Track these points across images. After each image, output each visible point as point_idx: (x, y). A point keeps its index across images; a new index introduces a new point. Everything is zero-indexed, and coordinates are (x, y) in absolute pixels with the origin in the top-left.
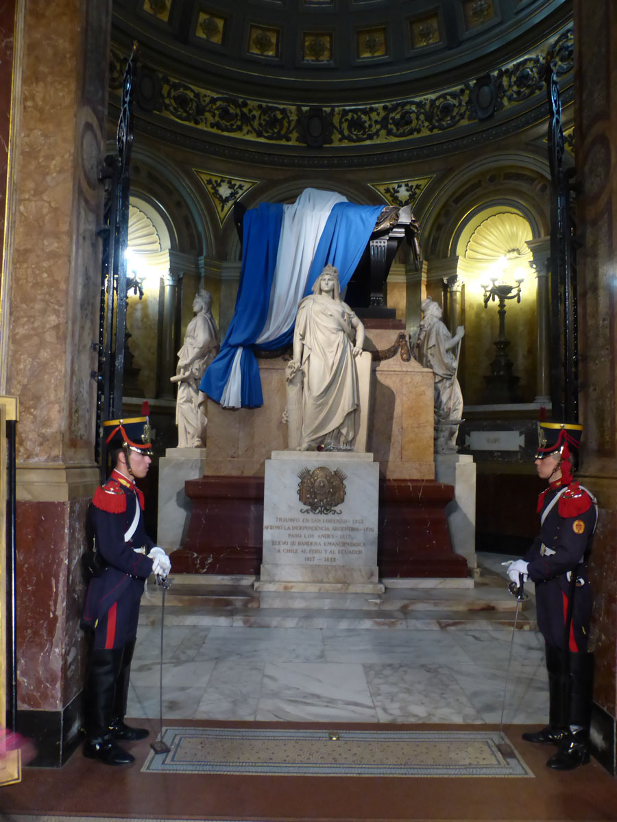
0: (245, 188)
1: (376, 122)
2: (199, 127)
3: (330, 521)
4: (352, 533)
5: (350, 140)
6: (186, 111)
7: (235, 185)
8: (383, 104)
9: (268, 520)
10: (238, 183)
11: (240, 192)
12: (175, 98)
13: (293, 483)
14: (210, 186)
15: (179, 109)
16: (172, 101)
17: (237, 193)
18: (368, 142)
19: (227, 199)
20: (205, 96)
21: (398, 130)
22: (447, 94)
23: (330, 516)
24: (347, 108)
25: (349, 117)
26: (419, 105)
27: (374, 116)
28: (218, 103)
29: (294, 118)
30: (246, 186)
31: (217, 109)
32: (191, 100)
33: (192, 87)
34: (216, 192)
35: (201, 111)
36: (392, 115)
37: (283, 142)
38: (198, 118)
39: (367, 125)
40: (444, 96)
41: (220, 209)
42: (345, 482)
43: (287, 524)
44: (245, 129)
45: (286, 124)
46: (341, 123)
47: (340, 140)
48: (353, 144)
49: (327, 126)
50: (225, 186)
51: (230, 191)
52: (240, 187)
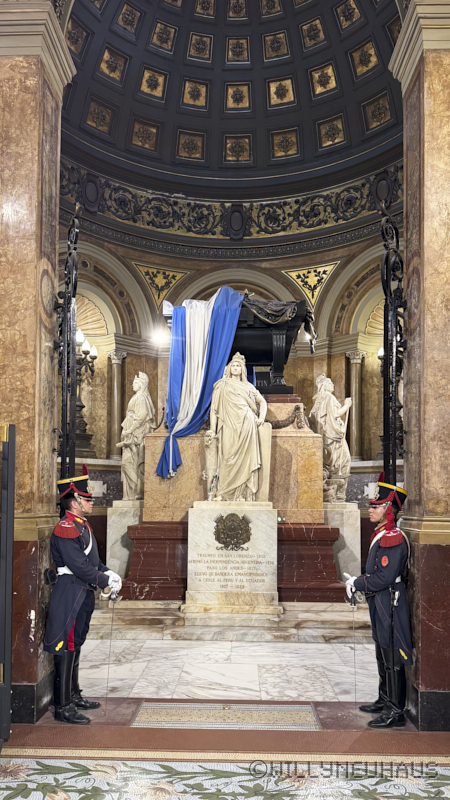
0: (177, 278)
1: (289, 215)
2: (137, 225)
3: (240, 556)
4: (257, 566)
5: (267, 232)
6: (125, 212)
7: (169, 275)
8: (294, 199)
9: (191, 556)
10: (171, 274)
11: (174, 282)
12: (115, 200)
13: (211, 527)
15: (120, 210)
16: (114, 203)
17: (171, 282)
18: (282, 234)
19: (162, 289)
20: (142, 197)
21: (308, 221)
22: (349, 188)
23: (240, 552)
24: (264, 203)
25: (266, 211)
26: (326, 198)
27: (287, 208)
28: (153, 203)
29: (218, 214)
30: (179, 276)
31: (152, 208)
32: (130, 201)
33: (131, 189)
34: (153, 282)
35: (138, 211)
36: (302, 208)
37: (210, 236)
38: (136, 217)
39: (281, 218)
40: (348, 190)
41: (156, 297)
42: (250, 525)
43: (206, 559)
44: (177, 225)
45: (211, 219)
46: (258, 217)
47: (258, 233)
48: (270, 236)
49: (247, 221)
50: (160, 276)
51: (165, 281)
52: (174, 277)
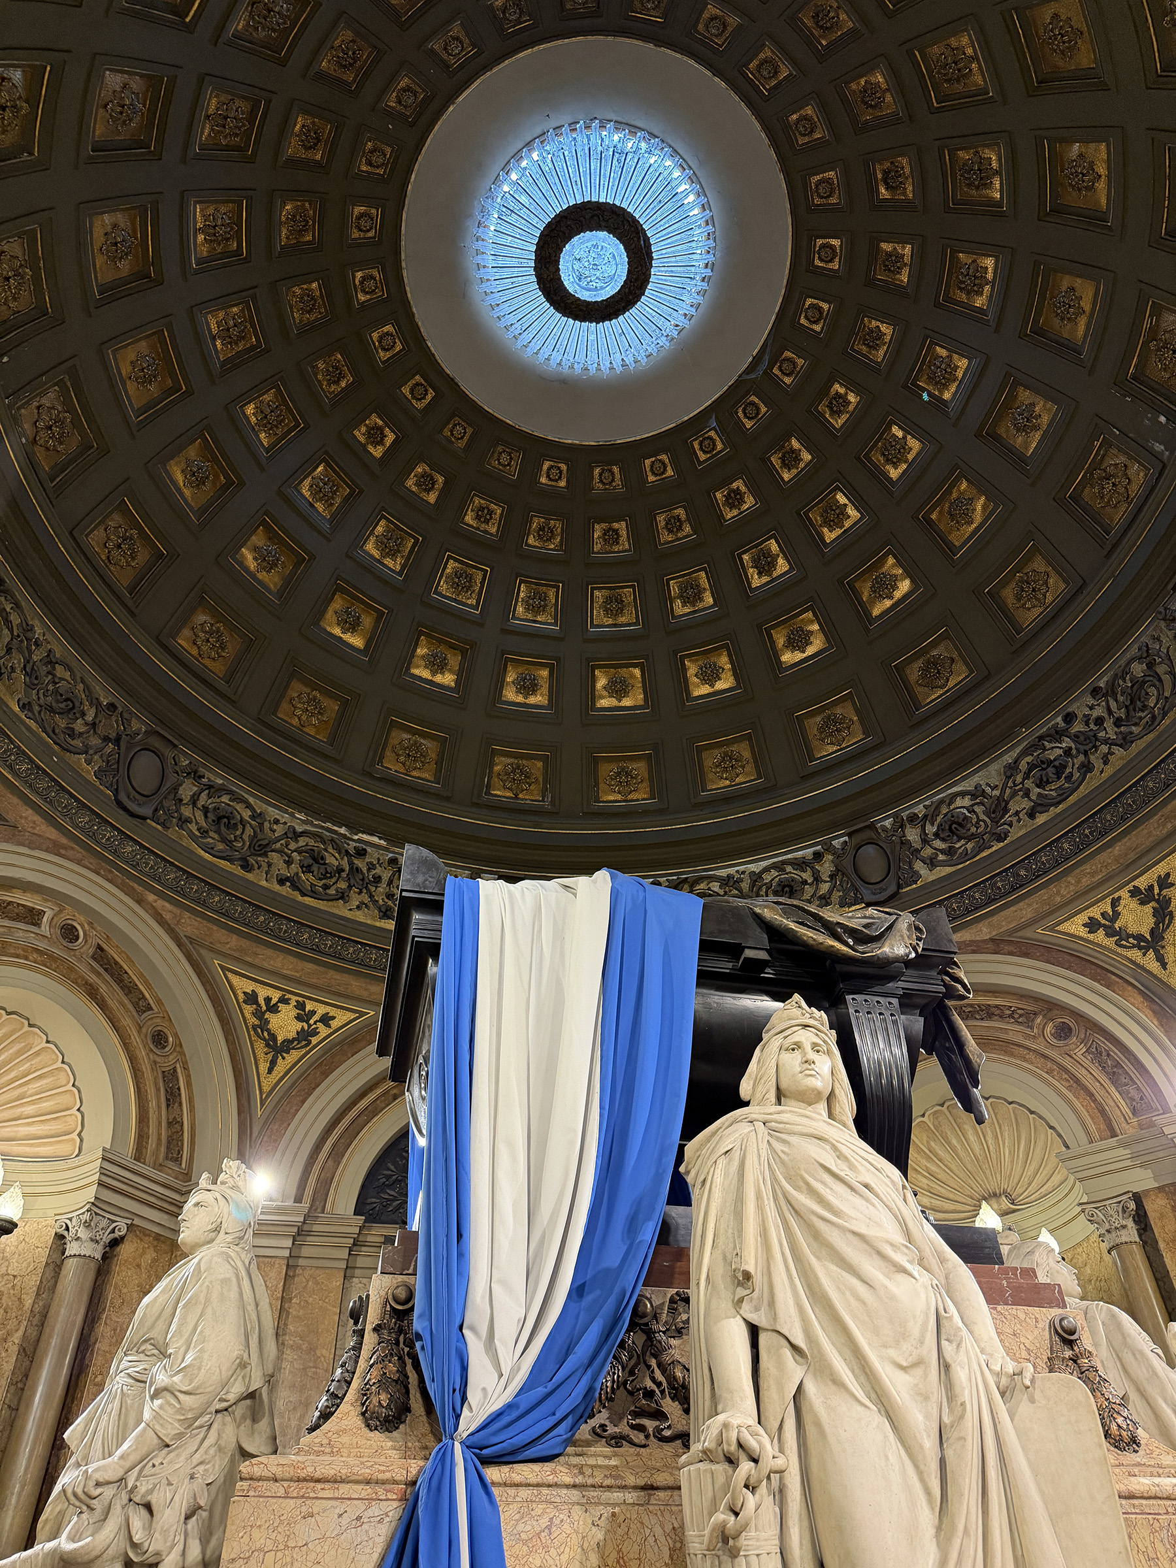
0: (335, 1024)
2: (250, 876)
6: (224, 842)
7: (313, 1013)
10: (321, 1010)
11: (323, 1031)
12: (206, 810)
14: (248, 1009)
15: (211, 834)
16: (199, 815)
17: (315, 1033)
19: (287, 1046)
20: (277, 822)
28: (303, 841)
30: (341, 1018)
31: (298, 851)
32: (243, 821)
33: (251, 800)
34: (264, 1024)
35: (261, 848)
38: (251, 860)
40: (779, 867)
41: (264, 1067)
44: (356, 899)
50: (287, 1013)
51: (299, 1026)
52: (326, 1020)
